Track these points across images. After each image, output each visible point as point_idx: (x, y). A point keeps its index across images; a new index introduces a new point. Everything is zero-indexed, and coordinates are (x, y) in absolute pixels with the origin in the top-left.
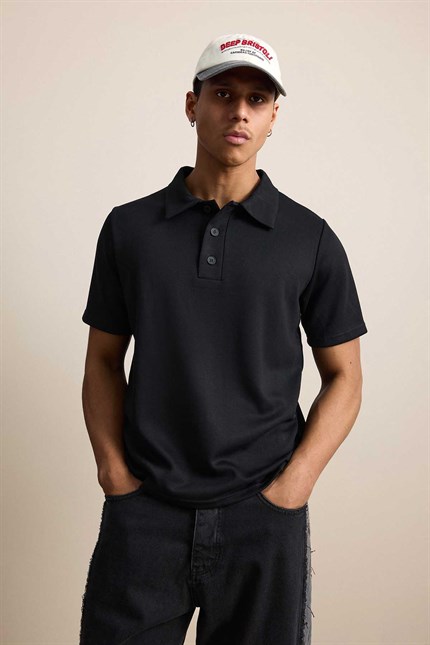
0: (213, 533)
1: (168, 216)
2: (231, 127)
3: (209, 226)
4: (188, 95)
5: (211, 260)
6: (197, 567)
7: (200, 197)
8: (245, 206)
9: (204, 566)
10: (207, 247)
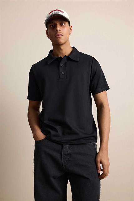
0: (68, 150)
1: (48, 64)
2: (56, 33)
3: (60, 64)
4: (46, 31)
5: (63, 73)
6: (64, 161)
7: (56, 57)
8: (70, 56)
9: (66, 161)
10: (61, 70)
